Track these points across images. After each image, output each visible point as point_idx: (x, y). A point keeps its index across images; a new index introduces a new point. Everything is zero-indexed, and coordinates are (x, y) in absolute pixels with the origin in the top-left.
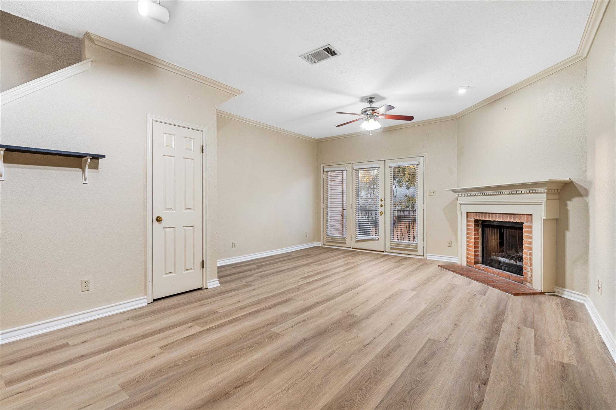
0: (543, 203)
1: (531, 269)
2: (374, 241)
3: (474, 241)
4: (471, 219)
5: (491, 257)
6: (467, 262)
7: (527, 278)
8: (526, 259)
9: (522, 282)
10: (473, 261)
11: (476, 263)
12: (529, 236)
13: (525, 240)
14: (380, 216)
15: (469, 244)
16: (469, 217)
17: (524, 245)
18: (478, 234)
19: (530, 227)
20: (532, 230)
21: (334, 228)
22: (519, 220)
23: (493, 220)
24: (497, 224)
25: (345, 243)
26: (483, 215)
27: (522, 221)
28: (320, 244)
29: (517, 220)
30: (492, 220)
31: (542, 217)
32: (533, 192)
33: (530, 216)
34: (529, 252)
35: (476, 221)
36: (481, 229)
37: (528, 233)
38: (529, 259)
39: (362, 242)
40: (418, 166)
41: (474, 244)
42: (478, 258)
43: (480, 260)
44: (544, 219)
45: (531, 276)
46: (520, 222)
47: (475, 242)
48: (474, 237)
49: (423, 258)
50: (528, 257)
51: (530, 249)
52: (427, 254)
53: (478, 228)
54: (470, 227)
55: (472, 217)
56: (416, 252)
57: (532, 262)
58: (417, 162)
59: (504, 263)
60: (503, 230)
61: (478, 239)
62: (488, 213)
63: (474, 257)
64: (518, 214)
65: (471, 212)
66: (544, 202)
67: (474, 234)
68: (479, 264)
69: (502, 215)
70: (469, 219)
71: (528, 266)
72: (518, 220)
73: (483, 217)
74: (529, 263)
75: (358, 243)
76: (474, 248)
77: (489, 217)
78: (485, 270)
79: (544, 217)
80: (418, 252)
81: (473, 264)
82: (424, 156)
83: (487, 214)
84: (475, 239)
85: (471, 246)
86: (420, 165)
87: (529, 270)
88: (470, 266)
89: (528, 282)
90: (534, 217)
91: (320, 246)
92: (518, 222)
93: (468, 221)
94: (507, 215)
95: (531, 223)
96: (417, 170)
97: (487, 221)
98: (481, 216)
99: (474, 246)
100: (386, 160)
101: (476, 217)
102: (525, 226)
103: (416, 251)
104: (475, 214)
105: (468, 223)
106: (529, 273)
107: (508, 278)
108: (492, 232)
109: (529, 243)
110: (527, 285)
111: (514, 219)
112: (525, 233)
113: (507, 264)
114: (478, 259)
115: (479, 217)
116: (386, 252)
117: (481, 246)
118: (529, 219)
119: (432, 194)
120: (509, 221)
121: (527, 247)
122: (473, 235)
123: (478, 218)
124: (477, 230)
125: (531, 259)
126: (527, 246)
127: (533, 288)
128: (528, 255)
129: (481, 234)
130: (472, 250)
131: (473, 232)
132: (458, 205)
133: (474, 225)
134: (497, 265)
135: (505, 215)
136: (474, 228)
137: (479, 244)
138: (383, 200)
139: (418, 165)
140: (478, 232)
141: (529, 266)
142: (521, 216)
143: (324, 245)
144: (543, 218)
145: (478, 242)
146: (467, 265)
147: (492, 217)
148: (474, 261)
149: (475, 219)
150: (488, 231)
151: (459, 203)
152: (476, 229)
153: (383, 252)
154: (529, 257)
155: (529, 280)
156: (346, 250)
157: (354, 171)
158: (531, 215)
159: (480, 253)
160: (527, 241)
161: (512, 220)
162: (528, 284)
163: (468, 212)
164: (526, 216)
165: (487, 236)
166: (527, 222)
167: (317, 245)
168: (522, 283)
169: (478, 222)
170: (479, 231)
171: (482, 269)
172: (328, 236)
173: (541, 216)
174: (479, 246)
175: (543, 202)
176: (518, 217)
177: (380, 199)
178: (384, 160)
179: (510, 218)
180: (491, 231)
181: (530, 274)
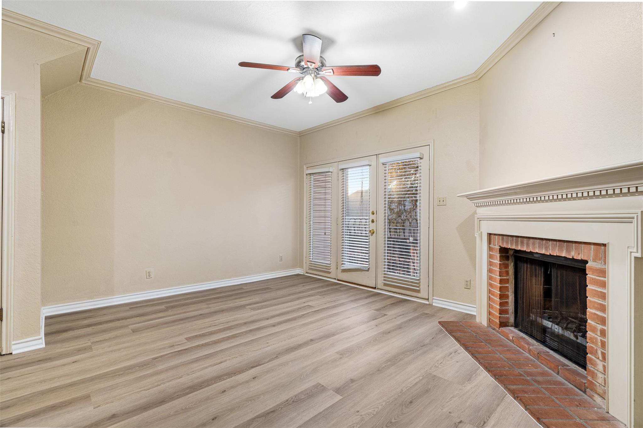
0: (633, 218)
1: (604, 367)
2: (363, 272)
3: (499, 285)
4: (495, 245)
5: (529, 316)
6: (489, 320)
7: (596, 386)
8: (593, 343)
9: (583, 389)
10: (497, 321)
11: (503, 324)
12: (601, 292)
13: (590, 299)
14: (370, 236)
15: (492, 290)
16: (492, 243)
17: (588, 310)
18: (507, 273)
19: (603, 273)
20: (606, 279)
21: (316, 250)
22: (579, 254)
23: (529, 251)
24: (538, 257)
25: (329, 273)
26: (513, 240)
27: (585, 258)
28: (303, 271)
29: (574, 254)
30: (527, 251)
31: (631, 252)
32: (609, 193)
33: (603, 248)
34: (600, 327)
35: (504, 251)
36: (512, 264)
37: (597, 285)
38: (600, 344)
39: (348, 273)
40: (421, 161)
41: (500, 291)
42: (507, 316)
43: (512, 320)
44: (636, 258)
45: (605, 384)
46: (579, 258)
47: (500, 288)
48: (499, 277)
49: (428, 303)
50: (596, 339)
51: (603, 321)
52: (433, 298)
53: (506, 262)
54: (493, 260)
55: (496, 244)
56: (418, 293)
57: (606, 352)
58: (419, 154)
59: (553, 334)
60: (551, 271)
61: (508, 283)
62: (521, 237)
63: (500, 314)
64: (576, 242)
65: (495, 235)
66: (637, 216)
67: (500, 272)
68: (508, 326)
69: (544, 241)
70: (491, 246)
71: (598, 358)
72: (577, 254)
73: (513, 243)
74: (599, 353)
75: (344, 273)
76: (499, 298)
77: (522, 243)
78: (516, 342)
79: (637, 252)
80: (420, 293)
81: (498, 326)
82: (429, 145)
83: (520, 239)
84: (501, 281)
85: (495, 293)
86: (424, 158)
87: (600, 368)
88: (494, 329)
89: (599, 394)
90: (612, 252)
91: (302, 274)
92: (575, 258)
93: (490, 249)
94: (555, 243)
95: (605, 263)
96: (420, 166)
97: (520, 251)
98: (509, 243)
99: (500, 295)
100: (379, 154)
101: (503, 243)
102: (591, 269)
103: (418, 291)
104: (501, 237)
105: (491, 253)
106: (600, 375)
107: (557, 372)
108: (531, 271)
109: (599, 307)
110: (595, 399)
111: (568, 251)
112: (591, 283)
113: (558, 336)
114: (508, 318)
115: (507, 243)
116: (378, 289)
117: (513, 295)
118: (601, 255)
119: (442, 203)
120: (558, 255)
121: (596, 316)
122: (498, 274)
123: (505, 245)
124: (506, 266)
125: (603, 345)
126: (595, 314)
127: (608, 412)
128: (599, 334)
129: (513, 273)
130: (497, 301)
131: (497, 269)
132: (476, 221)
133: (500, 256)
134: (539, 335)
135: (550, 243)
136: (499, 262)
137: (508, 291)
138: (375, 213)
139: (421, 158)
140: (507, 270)
141: (601, 358)
142: (583, 245)
143: (307, 273)
144: (634, 255)
145: (507, 287)
146: (489, 326)
147: (528, 245)
148: (500, 322)
149: (502, 246)
150: (525, 268)
151: (478, 218)
152: (503, 264)
153: (375, 288)
154: (599, 338)
155: (599, 390)
156: (331, 281)
157: (340, 173)
158: (605, 245)
159: (511, 307)
160: (595, 302)
161: (564, 254)
162: (598, 399)
163: (490, 234)
164: (592, 246)
165: (524, 278)
166: (594, 260)
167: (299, 272)
168: (585, 392)
169: (507, 253)
170: (510, 268)
171: (511, 338)
172: (311, 261)
173: (630, 250)
174: (510, 295)
175: (635, 216)
176: (576, 249)
177: (372, 211)
178: (377, 155)
179: (561, 249)
180: (529, 270)
181: (603, 379)
